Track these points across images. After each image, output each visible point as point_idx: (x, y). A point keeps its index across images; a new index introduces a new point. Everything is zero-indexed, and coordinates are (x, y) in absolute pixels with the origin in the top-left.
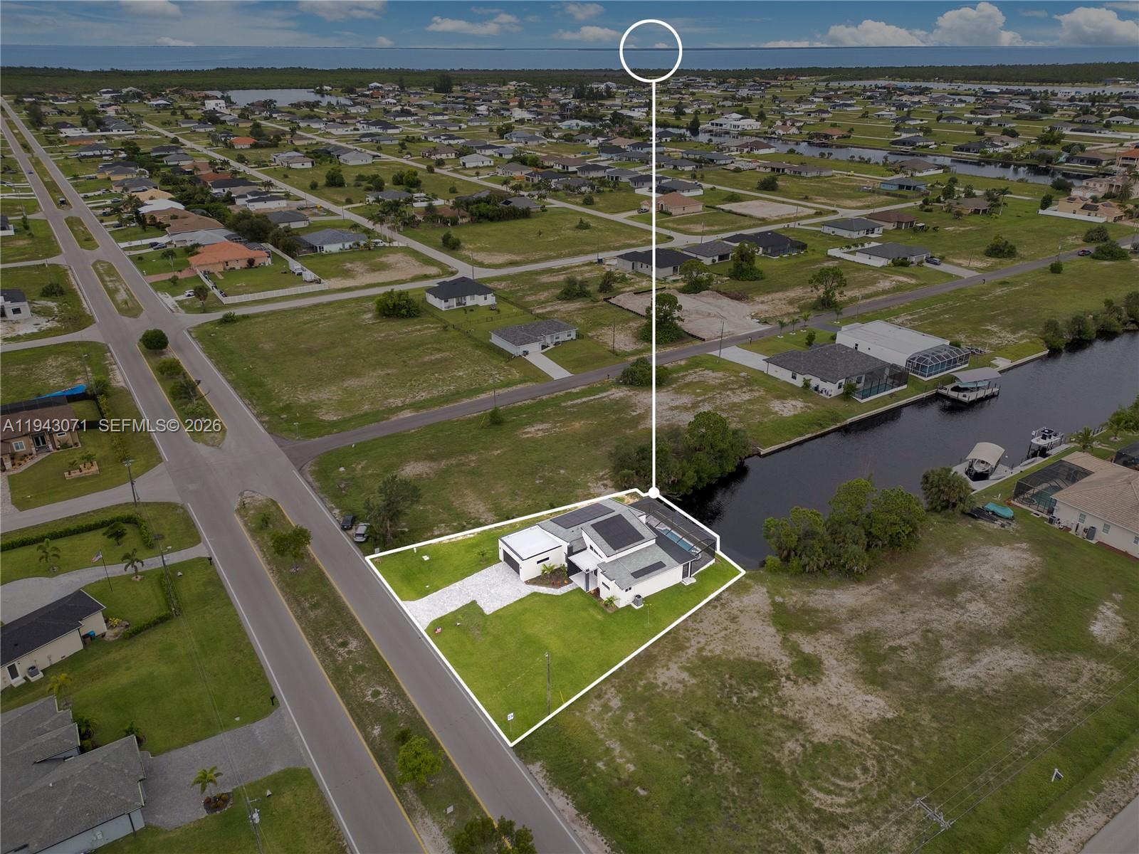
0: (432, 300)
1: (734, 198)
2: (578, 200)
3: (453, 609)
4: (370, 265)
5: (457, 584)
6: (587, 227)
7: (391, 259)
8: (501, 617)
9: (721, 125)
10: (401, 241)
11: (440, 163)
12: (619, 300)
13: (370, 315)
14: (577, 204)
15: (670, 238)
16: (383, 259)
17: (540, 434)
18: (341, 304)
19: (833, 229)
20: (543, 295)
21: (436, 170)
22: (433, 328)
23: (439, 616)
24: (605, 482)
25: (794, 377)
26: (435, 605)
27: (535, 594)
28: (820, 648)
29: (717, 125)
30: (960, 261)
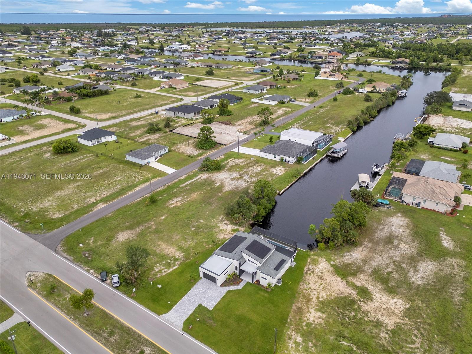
0: (81, 141)
1: (199, 80)
2: (128, 84)
3: (191, 312)
4: (34, 126)
5: (185, 297)
6: (140, 97)
7: (44, 122)
8: (219, 310)
9: (174, 48)
10: (45, 112)
11: (45, 70)
12: (177, 131)
13: (49, 154)
14: (129, 86)
15: (182, 99)
16: (39, 122)
17: (179, 204)
18: (29, 150)
19: (248, 90)
20: (138, 132)
21: (45, 74)
22: (90, 156)
23: (186, 318)
24: (225, 222)
25: (275, 157)
26: (180, 312)
27: (229, 292)
28: (362, 282)
29: (172, 47)
30: (301, 100)
